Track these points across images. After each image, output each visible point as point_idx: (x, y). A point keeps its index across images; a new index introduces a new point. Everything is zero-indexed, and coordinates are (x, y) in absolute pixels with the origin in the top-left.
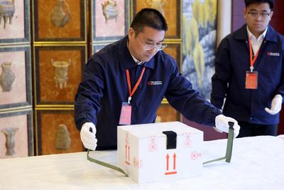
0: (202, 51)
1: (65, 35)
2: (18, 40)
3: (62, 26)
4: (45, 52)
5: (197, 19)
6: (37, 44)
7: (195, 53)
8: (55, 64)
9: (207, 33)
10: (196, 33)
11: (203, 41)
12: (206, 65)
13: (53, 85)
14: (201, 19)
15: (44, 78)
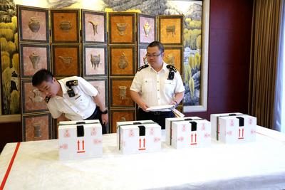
0: (193, 81)
1: (126, 73)
2: (101, 75)
3: (123, 68)
4: (116, 82)
5: (191, 65)
6: (111, 77)
7: (190, 82)
8: (120, 87)
9: (196, 72)
10: (190, 72)
11: (194, 76)
12: (195, 88)
13: (119, 98)
14: (193, 66)
15: (114, 94)
